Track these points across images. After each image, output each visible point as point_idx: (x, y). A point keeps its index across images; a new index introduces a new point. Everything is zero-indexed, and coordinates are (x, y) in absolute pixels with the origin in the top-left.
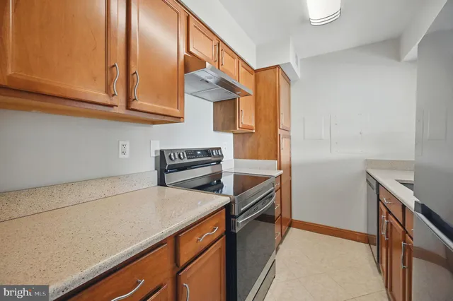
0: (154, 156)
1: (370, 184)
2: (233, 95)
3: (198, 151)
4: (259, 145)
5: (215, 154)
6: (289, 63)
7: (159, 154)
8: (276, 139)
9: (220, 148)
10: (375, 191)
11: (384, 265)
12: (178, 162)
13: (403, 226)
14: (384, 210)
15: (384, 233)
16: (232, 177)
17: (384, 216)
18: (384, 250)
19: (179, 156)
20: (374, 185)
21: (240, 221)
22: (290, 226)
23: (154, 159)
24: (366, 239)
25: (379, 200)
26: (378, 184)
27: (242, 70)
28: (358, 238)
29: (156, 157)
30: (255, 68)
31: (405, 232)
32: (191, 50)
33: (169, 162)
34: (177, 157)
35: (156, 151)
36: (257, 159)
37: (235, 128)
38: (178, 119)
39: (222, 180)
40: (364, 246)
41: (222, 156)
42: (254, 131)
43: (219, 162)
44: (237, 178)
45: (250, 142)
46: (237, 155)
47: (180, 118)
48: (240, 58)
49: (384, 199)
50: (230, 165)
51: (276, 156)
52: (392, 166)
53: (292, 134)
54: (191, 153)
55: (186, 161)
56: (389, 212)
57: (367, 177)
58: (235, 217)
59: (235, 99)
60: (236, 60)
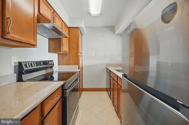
0: (14, 65)
1: (108, 72)
2: (60, 37)
3: (42, 62)
4: (70, 59)
5: (50, 63)
6: (83, 27)
7: (17, 64)
8: (78, 57)
9: (52, 61)
10: (109, 74)
11: (112, 96)
12: (30, 68)
13: (117, 82)
14: (112, 79)
15: (112, 86)
16: (57, 74)
17: (112, 81)
18: (112, 92)
19: (31, 64)
20: (109, 72)
21: (68, 91)
22: (82, 91)
23: (13, 67)
24: (107, 90)
25: (110, 76)
26: (110, 71)
27: (63, 26)
28: (104, 90)
29: (15, 66)
30: (69, 26)
31: (118, 84)
32: (41, 12)
33: (25, 68)
34: (30, 65)
35: (15, 63)
36: (70, 65)
37: (60, 52)
38: (34, 46)
39: (53, 76)
40: (106, 92)
41: (54, 64)
42: (68, 53)
43: (51, 67)
44: (60, 74)
45: (66, 58)
46: (59, 64)
47: (35, 45)
48: (63, 21)
49: (112, 76)
50: (57, 69)
51: (78, 64)
52: (113, 65)
53: (83, 55)
54: (38, 63)
55: (35, 67)
56: (113, 79)
57: (107, 69)
58: (66, 90)
59: (60, 38)
60: (61, 21)
